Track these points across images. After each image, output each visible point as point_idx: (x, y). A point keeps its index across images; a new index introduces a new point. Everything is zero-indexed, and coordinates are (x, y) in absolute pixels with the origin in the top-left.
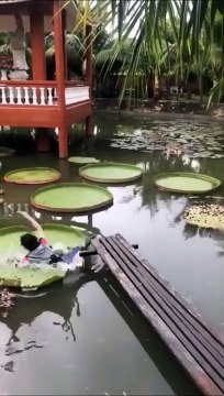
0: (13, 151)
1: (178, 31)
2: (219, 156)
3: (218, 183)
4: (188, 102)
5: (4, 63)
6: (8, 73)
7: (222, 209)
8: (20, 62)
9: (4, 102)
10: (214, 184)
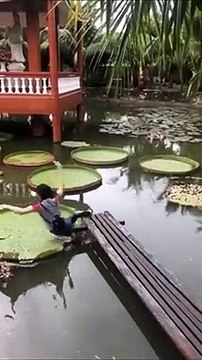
0: (11, 136)
1: (161, 26)
2: (197, 140)
3: (197, 165)
4: (170, 91)
5: (4, 56)
6: (6, 65)
7: (200, 188)
8: (17, 55)
9: (3, 91)
10: (194, 166)
